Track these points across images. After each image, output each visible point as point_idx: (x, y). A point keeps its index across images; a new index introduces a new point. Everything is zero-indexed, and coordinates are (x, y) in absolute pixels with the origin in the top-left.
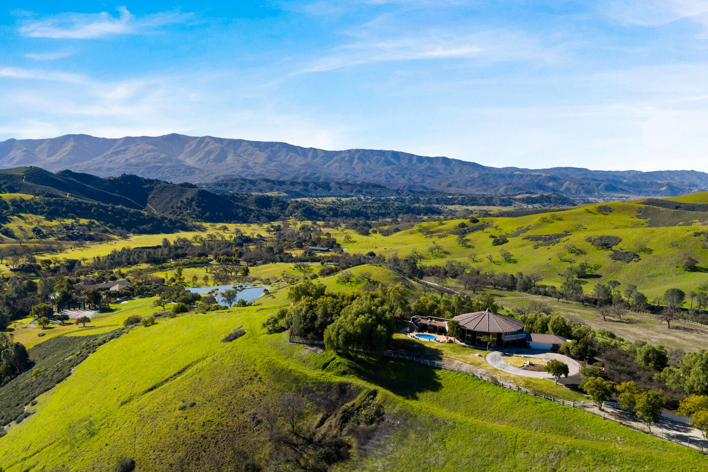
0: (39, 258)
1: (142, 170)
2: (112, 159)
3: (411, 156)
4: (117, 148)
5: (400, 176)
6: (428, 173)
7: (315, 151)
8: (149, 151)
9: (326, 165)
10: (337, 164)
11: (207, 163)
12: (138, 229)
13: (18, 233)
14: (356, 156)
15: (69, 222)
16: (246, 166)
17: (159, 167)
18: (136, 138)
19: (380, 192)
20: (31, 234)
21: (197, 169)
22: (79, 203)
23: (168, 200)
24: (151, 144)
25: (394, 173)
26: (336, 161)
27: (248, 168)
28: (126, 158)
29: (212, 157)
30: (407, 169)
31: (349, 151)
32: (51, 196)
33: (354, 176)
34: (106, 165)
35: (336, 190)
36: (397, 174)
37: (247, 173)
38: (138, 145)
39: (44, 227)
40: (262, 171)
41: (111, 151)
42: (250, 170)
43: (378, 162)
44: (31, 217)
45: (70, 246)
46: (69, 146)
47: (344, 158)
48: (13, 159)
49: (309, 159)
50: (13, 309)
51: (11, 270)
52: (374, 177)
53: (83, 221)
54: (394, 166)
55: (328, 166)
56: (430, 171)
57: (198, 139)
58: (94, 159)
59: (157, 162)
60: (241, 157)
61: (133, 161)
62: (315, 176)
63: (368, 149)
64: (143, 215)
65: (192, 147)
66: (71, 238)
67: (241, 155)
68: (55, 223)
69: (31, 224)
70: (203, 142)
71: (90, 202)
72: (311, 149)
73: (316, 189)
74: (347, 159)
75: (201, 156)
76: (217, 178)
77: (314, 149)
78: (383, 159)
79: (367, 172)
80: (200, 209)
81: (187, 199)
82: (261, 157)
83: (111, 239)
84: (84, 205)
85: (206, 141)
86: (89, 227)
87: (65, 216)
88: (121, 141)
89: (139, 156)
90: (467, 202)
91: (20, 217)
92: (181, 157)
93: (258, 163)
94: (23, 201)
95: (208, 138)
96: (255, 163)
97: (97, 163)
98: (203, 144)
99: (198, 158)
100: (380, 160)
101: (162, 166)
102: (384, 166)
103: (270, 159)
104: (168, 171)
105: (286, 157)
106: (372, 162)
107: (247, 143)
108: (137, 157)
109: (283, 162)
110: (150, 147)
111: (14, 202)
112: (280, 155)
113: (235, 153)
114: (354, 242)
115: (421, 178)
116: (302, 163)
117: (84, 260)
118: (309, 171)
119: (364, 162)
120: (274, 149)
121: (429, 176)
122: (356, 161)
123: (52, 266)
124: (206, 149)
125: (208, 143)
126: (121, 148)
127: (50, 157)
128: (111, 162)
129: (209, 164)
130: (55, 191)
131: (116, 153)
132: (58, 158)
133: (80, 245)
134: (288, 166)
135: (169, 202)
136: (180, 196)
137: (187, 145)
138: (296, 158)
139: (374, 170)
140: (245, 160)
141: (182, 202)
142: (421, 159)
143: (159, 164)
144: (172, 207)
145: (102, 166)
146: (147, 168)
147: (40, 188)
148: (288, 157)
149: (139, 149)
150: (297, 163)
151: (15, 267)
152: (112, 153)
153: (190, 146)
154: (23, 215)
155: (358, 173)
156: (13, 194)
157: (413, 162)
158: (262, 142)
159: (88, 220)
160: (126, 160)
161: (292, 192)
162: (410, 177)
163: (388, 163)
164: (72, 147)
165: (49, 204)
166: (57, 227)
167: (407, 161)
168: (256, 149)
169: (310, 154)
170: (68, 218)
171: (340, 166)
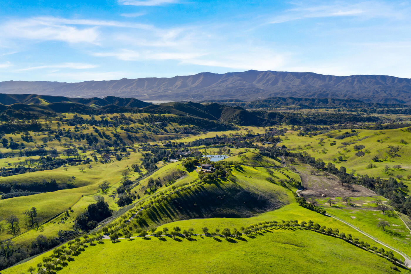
0: (172, 141)
1: (234, 91)
2: (221, 85)
3: (394, 78)
4: (223, 79)
5: (383, 92)
6: (404, 90)
7: (330, 77)
8: (238, 80)
9: (336, 85)
10: (343, 85)
11: (267, 86)
12: (211, 129)
13: (169, 131)
14: (356, 79)
15: (186, 126)
16: (288, 88)
17: (242, 89)
18: (233, 73)
19: (358, 105)
20: (173, 131)
21: (261, 89)
22: (191, 118)
23: (228, 115)
24: (239, 76)
25: (379, 90)
26: (343, 83)
27: (289, 88)
28: (227, 84)
29: (270, 83)
30: (390, 87)
31: (352, 76)
32: (182, 115)
33: (352, 92)
34: (217, 88)
35: (331, 103)
36: (381, 91)
37: (288, 91)
38: (233, 77)
39: (178, 128)
40: (296, 90)
41: (220, 80)
42: (290, 90)
43: (370, 83)
44: (174, 124)
45: (184, 136)
46: (201, 79)
47: (348, 81)
48: (177, 86)
49: (327, 82)
50: (159, 158)
51: (164, 145)
52: (365, 92)
53: (192, 126)
54: (381, 85)
55: (338, 86)
56: (406, 88)
57: (264, 72)
58: (212, 85)
59: (242, 86)
60: (286, 82)
61: (230, 86)
62: (326, 93)
63: (364, 74)
64: (214, 123)
65: (260, 77)
66: (185, 133)
67: (286, 81)
68: (182, 126)
69: (174, 127)
70: (266, 74)
71: (195, 117)
72: (328, 75)
73: (319, 103)
74: (350, 81)
75: (265, 82)
76: (270, 95)
77: (330, 75)
78: (374, 80)
79: (362, 90)
80: (240, 120)
81: (236, 115)
82: (297, 82)
83: (199, 134)
84: (192, 119)
85: (268, 73)
86: (193, 129)
87: (185, 123)
88: (225, 75)
89: (234, 83)
90: (408, 112)
91: (170, 124)
92: (254, 83)
93: (295, 85)
94: (172, 117)
95: (269, 72)
96: (293, 85)
97: (213, 87)
98: (266, 75)
99: (263, 83)
100: (372, 81)
101: (243, 89)
102: (374, 85)
103: (302, 83)
104: (246, 91)
105: (312, 81)
106: (366, 83)
107: (290, 74)
108: (232, 83)
109: (310, 84)
110: (239, 78)
111: (169, 117)
112: (309, 80)
113: (283, 80)
114: (289, 139)
115: (398, 93)
116: (321, 84)
117: (186, 143)
118: (325, 90)
119: (361, 83)
120: (305, 76)
121: (403, 91)
122: (356, 82)
123: (175, 144)
124: (268, 78)
125: (268, 75)
126: (225, 79)
127: (193, 84)
128: (219, 86)
129: (268, 86)
130: (183, 113)
131: (222, 82)
132: (196, 85)
133: (187, 136)
134: (312, 86)
135: (228, 116)
136: (233, 113)
137: (258, 76)
138: (318, 81)
139: (367, 88)
140: (288, 84)
141: (233, 116)
142: (401, 80)
143: (243, 87)
144: (229, 118)
145: (216, 88)
146: (236, 90)
147: (178, 112)
148: (313, 81)
149: (234, 79)
150: (318, 85)
151: (165, 144)
152: (221, 82)
153: (259, 76)
154: (171, 123)
155: (356, 90)
156: (169, 114)
157: (395, 82)
158: (299, 73)
159: (193, 126)
160: (227, 86)
161: (303, 105)
162: (390, 92)
163: (377, 83)
164: (203, 79)
165: (180, 118)
166: (182, 128)
167: (390, 82)
168: (295, 77)
169: (327, 79)
170: (186, 124)
171: (345, 86)
